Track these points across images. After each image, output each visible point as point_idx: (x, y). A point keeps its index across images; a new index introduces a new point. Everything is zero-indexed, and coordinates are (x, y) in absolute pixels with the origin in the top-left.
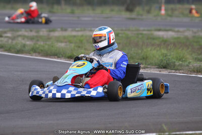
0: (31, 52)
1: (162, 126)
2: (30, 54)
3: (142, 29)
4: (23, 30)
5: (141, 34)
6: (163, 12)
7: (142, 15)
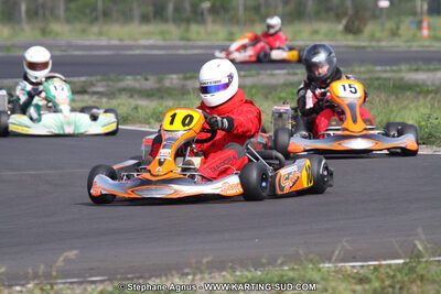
0: (151, 121)
1: (415, 246)
2: (149, 123)
3: (378, 68)
4: (129, 77)
5: (378, 79)
6: (425, 32)
7: (379, 40)
